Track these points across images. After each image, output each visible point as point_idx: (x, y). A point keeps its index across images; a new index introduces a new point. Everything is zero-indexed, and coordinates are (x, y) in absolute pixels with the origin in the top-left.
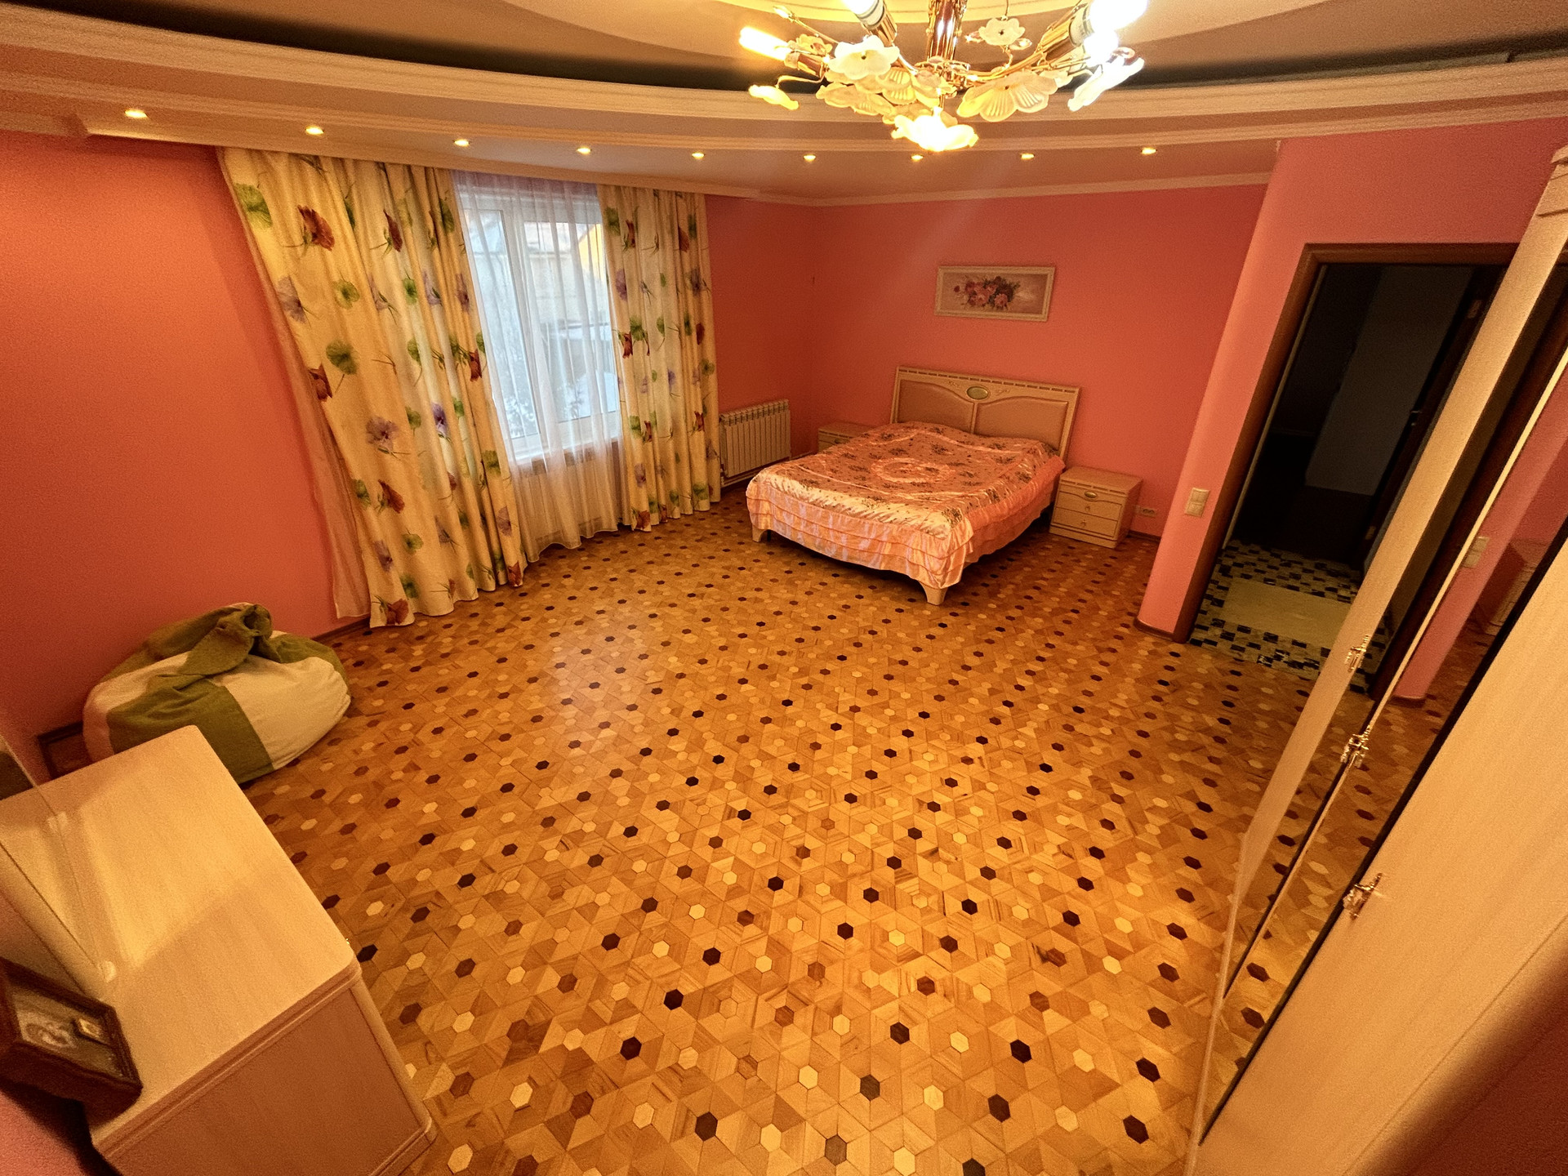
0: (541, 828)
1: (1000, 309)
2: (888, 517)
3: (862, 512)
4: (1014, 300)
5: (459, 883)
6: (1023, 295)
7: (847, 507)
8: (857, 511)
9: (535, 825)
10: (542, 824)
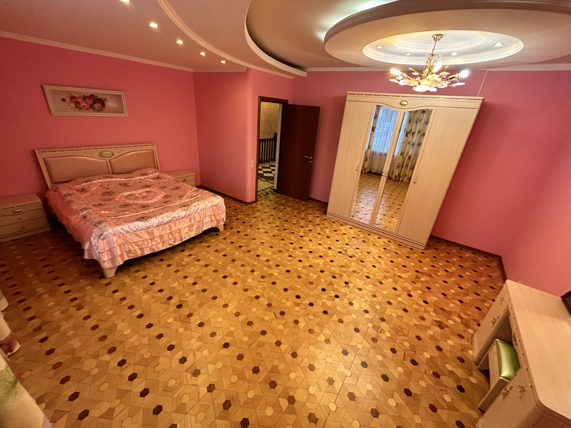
0: (378, 342)
1: (99, 111)
2: (198, 209)
3: (186, 214)
4: (106, 107)
5: (417, 365)
6: (110, 104)
7: (177, 217)
8: (184, 215)
9: (378, 345)
10: (376, 342)
